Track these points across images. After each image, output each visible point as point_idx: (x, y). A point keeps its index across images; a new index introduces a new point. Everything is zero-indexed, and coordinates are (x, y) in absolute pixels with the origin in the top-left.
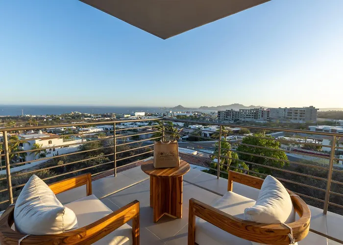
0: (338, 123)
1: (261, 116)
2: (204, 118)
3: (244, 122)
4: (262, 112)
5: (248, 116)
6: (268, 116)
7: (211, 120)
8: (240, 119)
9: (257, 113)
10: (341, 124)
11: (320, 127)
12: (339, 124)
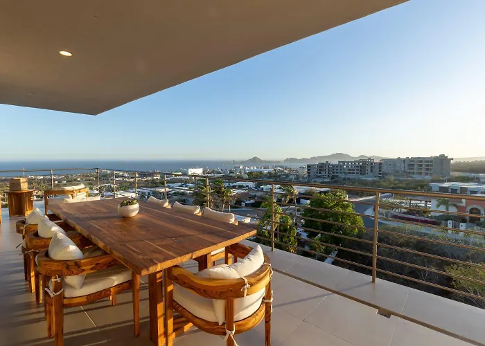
0: (477, 178)
1: (369, 170)
2: (287, 175)
3: (344, 179)
4: (372, 164)
5: (351, 171)
6: (380, 171)
7: (297, 178)
8: (340, 175)
9: (364, 166)
10: (481, 180)
11: (446, 185)
12: (478, 180)
